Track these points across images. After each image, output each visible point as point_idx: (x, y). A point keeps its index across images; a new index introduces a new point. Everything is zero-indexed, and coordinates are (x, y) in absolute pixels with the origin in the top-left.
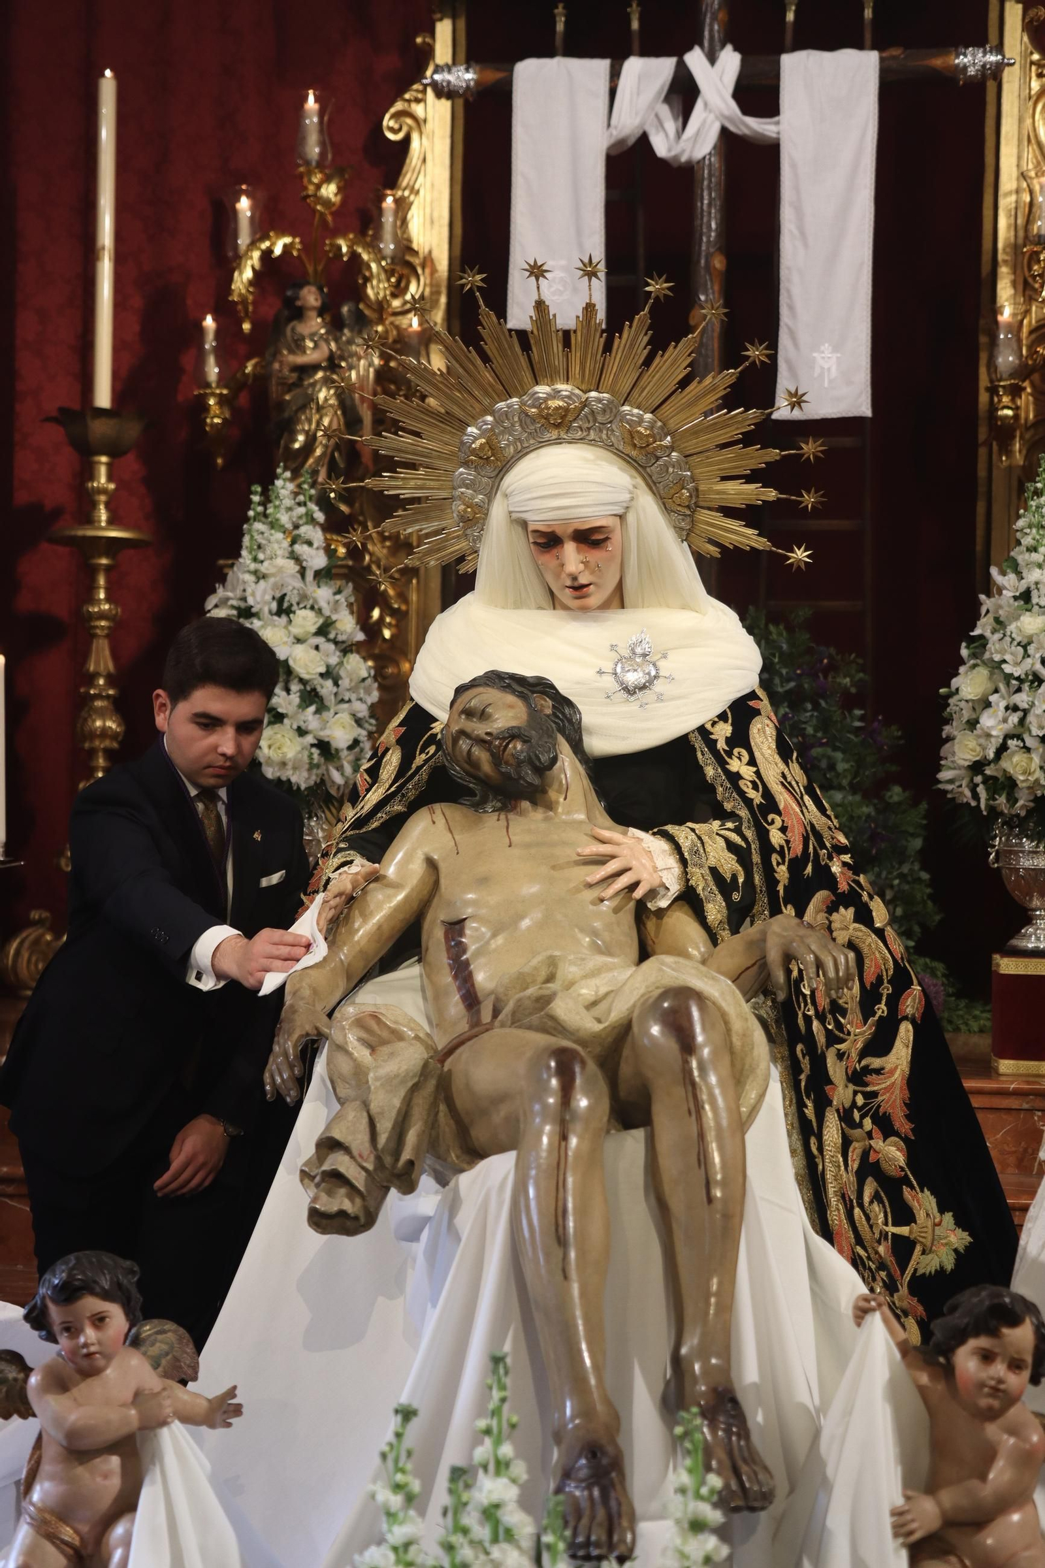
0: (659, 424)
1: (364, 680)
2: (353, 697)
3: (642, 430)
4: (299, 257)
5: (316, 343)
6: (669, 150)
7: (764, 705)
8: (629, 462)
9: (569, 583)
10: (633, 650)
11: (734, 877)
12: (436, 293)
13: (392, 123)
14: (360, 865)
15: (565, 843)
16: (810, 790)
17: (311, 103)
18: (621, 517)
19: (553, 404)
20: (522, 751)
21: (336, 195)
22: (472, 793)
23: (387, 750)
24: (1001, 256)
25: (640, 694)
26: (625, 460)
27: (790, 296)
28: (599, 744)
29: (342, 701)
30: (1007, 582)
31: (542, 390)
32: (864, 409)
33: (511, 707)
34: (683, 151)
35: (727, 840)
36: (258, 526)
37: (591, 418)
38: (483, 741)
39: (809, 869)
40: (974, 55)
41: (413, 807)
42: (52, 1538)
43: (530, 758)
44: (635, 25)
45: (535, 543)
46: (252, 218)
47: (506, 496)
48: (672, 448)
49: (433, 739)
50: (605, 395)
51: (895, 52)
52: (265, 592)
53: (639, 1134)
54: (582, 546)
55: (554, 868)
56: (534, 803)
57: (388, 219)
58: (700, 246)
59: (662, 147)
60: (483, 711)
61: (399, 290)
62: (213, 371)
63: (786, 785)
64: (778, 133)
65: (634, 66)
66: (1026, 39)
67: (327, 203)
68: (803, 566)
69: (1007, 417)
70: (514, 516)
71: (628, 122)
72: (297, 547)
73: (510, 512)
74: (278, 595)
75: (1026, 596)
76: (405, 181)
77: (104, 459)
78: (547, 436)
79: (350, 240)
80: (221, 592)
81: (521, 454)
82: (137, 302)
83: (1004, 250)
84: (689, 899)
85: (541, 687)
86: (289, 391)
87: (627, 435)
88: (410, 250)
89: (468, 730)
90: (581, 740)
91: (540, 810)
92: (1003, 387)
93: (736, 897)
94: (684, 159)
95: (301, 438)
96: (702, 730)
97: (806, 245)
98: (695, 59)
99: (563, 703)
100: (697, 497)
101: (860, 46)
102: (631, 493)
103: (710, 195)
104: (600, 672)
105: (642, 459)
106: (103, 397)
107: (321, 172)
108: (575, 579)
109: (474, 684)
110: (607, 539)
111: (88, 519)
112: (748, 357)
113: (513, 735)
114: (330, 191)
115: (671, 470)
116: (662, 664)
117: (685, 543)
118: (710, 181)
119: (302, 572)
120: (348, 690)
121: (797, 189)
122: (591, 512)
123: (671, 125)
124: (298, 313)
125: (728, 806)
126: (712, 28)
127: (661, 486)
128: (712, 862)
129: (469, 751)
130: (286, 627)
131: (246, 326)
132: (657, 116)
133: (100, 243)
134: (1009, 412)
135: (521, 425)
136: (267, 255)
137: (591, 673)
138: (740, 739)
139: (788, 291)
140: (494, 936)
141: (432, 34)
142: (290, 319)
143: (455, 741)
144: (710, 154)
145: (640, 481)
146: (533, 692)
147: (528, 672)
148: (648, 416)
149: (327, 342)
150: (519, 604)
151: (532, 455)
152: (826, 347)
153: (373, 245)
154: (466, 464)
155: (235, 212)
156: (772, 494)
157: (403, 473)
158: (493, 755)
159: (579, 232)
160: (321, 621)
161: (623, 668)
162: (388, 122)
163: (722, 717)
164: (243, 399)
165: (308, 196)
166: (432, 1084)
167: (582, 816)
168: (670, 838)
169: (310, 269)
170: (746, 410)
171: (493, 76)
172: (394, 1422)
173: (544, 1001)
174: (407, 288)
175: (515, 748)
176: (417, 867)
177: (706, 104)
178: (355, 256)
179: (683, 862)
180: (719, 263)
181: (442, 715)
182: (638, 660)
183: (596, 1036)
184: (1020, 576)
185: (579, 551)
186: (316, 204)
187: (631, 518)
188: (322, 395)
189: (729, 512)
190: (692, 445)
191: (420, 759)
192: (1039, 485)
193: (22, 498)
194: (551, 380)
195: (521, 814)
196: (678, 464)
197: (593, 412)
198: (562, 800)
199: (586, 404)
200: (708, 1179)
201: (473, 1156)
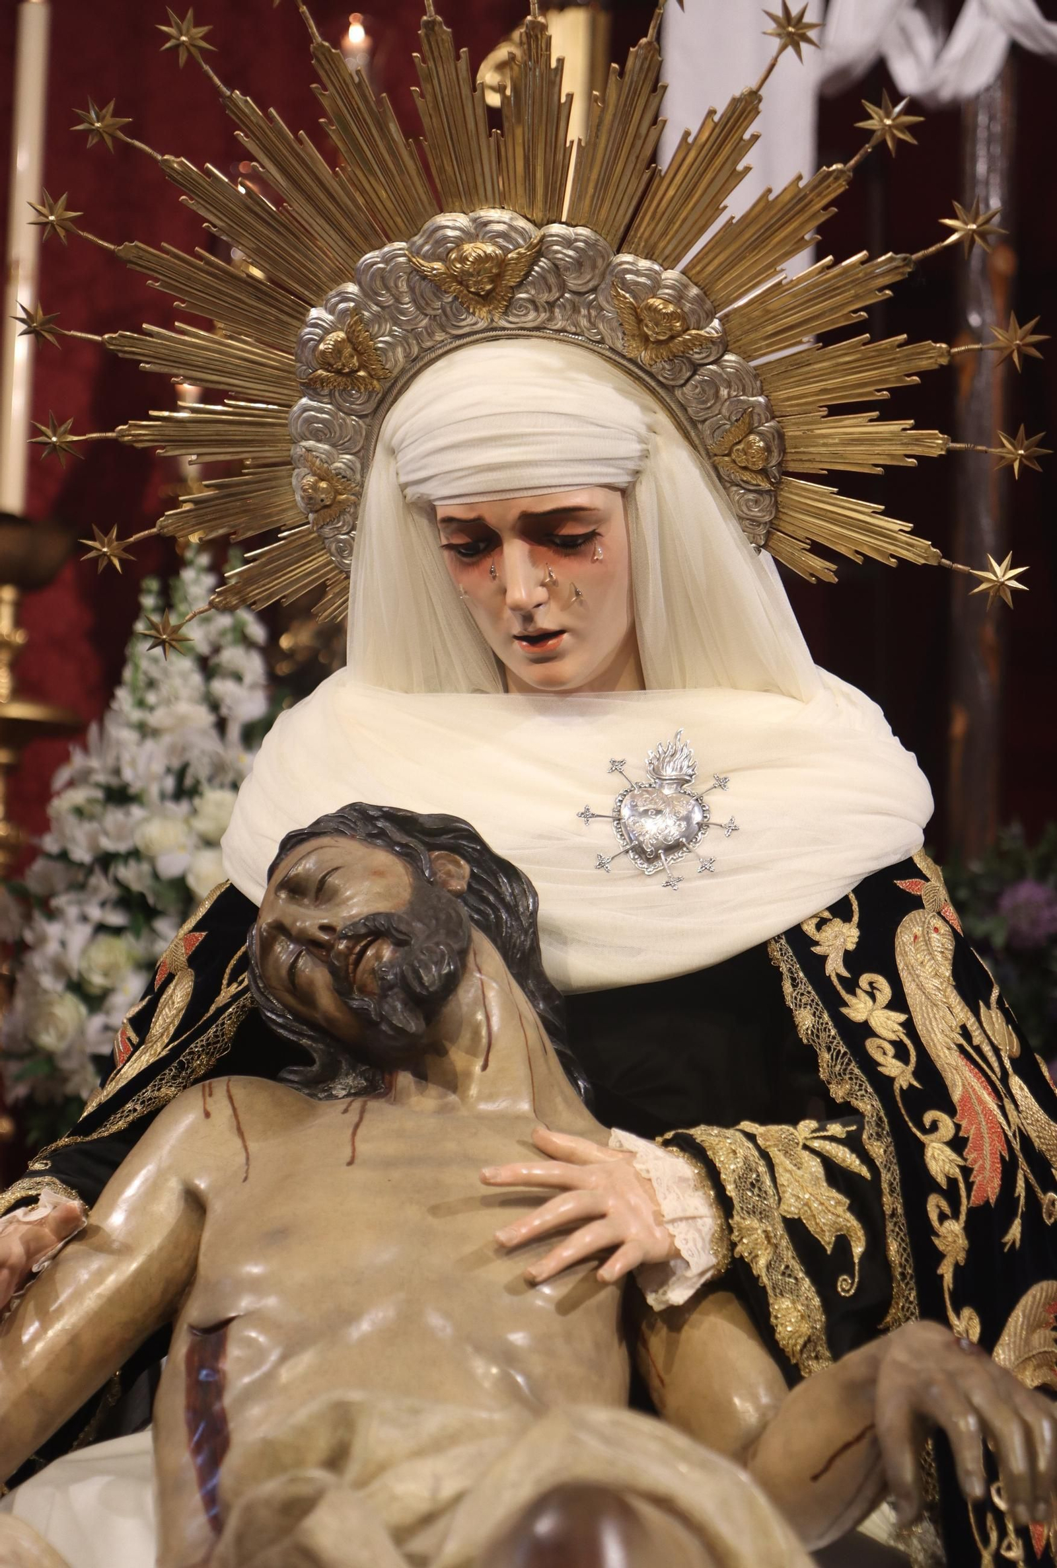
0: (694, 291)
3: (656, 302)
6: (923, 81)
7: (931, 886)
8: (638, 379)
9: (517, 629)
10: (656, 772)
11: (843, 1243)
16: (1026, 1067)
17: (355, 35)
18: (625, 492)
19: (472, 250)
20: (392, 964)
22: (304, 1058)
23: (170, 978)
25: (665, 861)
26: (629, 373)
31: (453, 222)
33: (378, 873)
34: (945, 84)
35: (828, 1164)
36: (150, 648)
37: (552, 280)
38: (317, 944)
39: (1015, 1232)
43: (403, 977)
45: (449, 547)
47: (392, 452)
48: (724, 345)
50: (581, 230)
54: (543, 549)
55: (435, 1210)
56: (422, 1076)
59: (907, 76)
60: (322, 881)
63: (969, 1052)
70: (408, 490)
71: (852, 38)
72: (215, 684)
73: (403, 487)
77: (8, 594)
78: (468, 322)
80: (78, 760)
81: (419, 364)
84: (738, 1285)
85: (449, 836)
87: (627, 317)
89: (287, 922)
90: (535, 950)
91: (433, 1090)
93: (846, 1286)
94: (946, 96)
96: (796, 936)
99: (495, 869)
100: (783, 451)
102: (642, 440)
104: (587, 815)
105: (663, 369)
106: (10, 496)
108: (528, 618)
109: (317, 830)
110: (592, 536)
113: (376, 930)
115: (724, 392)
116: (715, 800)
117: (766, 556)
119: (221, 725)
122: (558, 478)
123: (925, 43)
125: (838, 1092)
127: (706, 428)
128: (791, 1207)
129: (294, 965)
130: (187, 821)
132: (900, 28)
133: (11, 256)
135: (414, 301)
137: (564, 817)
138: (875, 955)
144: (989, 86)
145: (662, 419)
146: (431, 847)
148: (673, 276)
150: (436, 683)
151: (441, 365)
154: (312, 387)
156: (933, 443)
158: (334, 971)
161: (634, 807)
163: (840, 910)
167: (525, 1106)
168: (697, 1153)
170: (872, 255)
175: (378, 957)
176: (168, 1207)
179: (724, 1204)
180: (1002, 264)
182: (668, 791)
185: (534, 560)
187: (644, 494)
189: (850, 484)
191: (227, 992)
194: (468, 198)
195: (395, 1101)
196: (739, 380)
197: (556, 268)
198: (477, 1069)
199: (541, 249)
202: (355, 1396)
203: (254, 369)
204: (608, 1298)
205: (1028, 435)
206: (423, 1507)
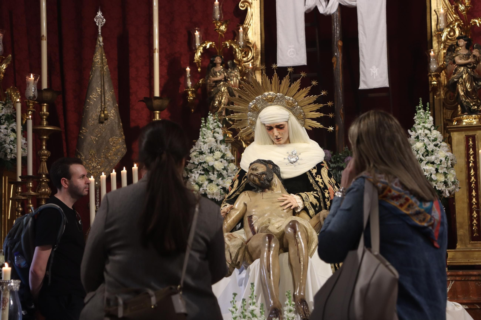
0: (294, 100)
1: (235, 170)
2: (232, 175)
3: (290, 101)
4: (214, 48)
5: (220, 73)
6: (324, 11)
7: (325, 165)
8: (288, 109)
9: (276, 138)
10: (292, 153)
11: (316, 204)
12: (257, 55)
13: (242, 5)
14: (229, 206)
15: (275, 198)
16: (336, 184)
17: (217, 2)
18: (287, 122)
19: (269, 96)
20: (265, 177)
21: (225, 29)
22: (255, 188)
23: (235, 180)
24: (433, 34)
25: (294, 163)
26: (287, 108)
27: (362, 52)
28: (285, 176)
29: (229, 176)
30: (413, 134)
31: (266, 93)
32: (387, 85)
33: (262, 167)
34: (328, 11)
35: (314, 196)
36: (204, 129)
37: (278, 99)
38: (256, 175)
41: (241, 193)
43: (267, 178)
45: (267, 129)
46: (200, 37)
47: (260, 118)
48: (298, 105)
49: (246, 177)
50: (281, 94)
52: (206, 147)
53: (287, 253)
54: (278, 129)
55: (273, 203)
56: (269, 189)
57: (241, 35)
58: (334, 39)
59: (321, 10)
60: (256, 168)
61: (246, 55)
62: (189, 83)
63: (330, 183)
64: (356, 4)
67: (222, 31)
68: (332, 131)
69: (434, 84)
70: (262, 123)
71: (311, 3)
72: (215, 134)
73: (261, 122)
74: (210, 148)
75: (417, 137)
76: (247, 22)
77: (158, 112)
78: (268, 104)
79: (229, 42)
80: (194, 148)
81: (263, 108)
82: (166, 63)
83: (434, 32)
84: (305, 209)
85: (270, 162)
86: (213, 88)
87: (287, 103)
88: (248, 42)
89: (253, 173)
90: (280, 174)
91: (270, 191)
92: (433, 75)
93: (317, 209)
94: (328, 13)
95: (217, 102)
96: (310, 171)
97: (366, 37)
99: (275, 166)
100: (305, 116)
102: (289, 116)
103: (336, 24)
104: (284, 159)
105: (291, 108)
106: (157, 94)
107: (220, 22)
108: (277, 137)
109: (254, 162)
110: (284, 127)
112: (313, 84)
113: (263, 173)
114: (223, 28)
115: (298, 110)
116: (299, 156)
117: (304, 127)
118: (336, 19)
119: (216, 141)
120: (230, 173)
121: (362, 20)
122: (280, 121)
123: (324, 4)
124: (215, 65)
125: (315, 188)
127: (296, 114)
128: (311, 201)
129: (253, 178)
130: (212, 156)
131: (199, 69)
133: (155, 48)
134: (435, 83)
135: (262, 102)
136: (205, 48)
137: (282, 159)
138: (319, 173)
139: (362, 51)
140: (259, 218)
142: (212, 67)
143: (250, 176)
144: (336, 11)
145: (291, 113)
146: (268, 164)
147: (266, 159)
148: (291, 98)
149: (224, 73)
150: (265, 144)
151: (265, 108)
152: (374, 67)
153: (237, 44)
154: (250, 111)
155: (195, 35)
156: (322, 115)
157: (235, 114)
158: (259, 178)
159: (297, 37)
160: (222, 154)
161: (290, 157)
162: (240, 4)
163: (314, 168)
164: (199, 91)
165: (217, 29)
166: (244, 247)
167: (280, 192)
168: (300, 196)
169: (218, 51)
170: (314, 96)
172: (233, 296)
173: (267, 227)
174: (248, 54)
175: (263, 176)
176: (242, 206)
178: (231, 47)
179: (303, 201)
180: (340, 43)
181: (247, 171)
182: (294, 155)
183: (278, 233)
184: (416, 132)
185: (277, 130)
186: (219, 32)
187: (289, 122)
188: (223, 89)
189: (313, 119)
190: (302, 104)
191: (243, 182)
192: (420, 107)
193: (133, 125)
194: (268, 91)
195: (266, 192)
197: (278, 98)
198: (275, 188)
199: (276, 96)
200: (300, 259)
201: (252, 261)
202: (270, 218)
203: (244, 110)
204: (292, 211)
205: (332, 113)
206: (278, 227)
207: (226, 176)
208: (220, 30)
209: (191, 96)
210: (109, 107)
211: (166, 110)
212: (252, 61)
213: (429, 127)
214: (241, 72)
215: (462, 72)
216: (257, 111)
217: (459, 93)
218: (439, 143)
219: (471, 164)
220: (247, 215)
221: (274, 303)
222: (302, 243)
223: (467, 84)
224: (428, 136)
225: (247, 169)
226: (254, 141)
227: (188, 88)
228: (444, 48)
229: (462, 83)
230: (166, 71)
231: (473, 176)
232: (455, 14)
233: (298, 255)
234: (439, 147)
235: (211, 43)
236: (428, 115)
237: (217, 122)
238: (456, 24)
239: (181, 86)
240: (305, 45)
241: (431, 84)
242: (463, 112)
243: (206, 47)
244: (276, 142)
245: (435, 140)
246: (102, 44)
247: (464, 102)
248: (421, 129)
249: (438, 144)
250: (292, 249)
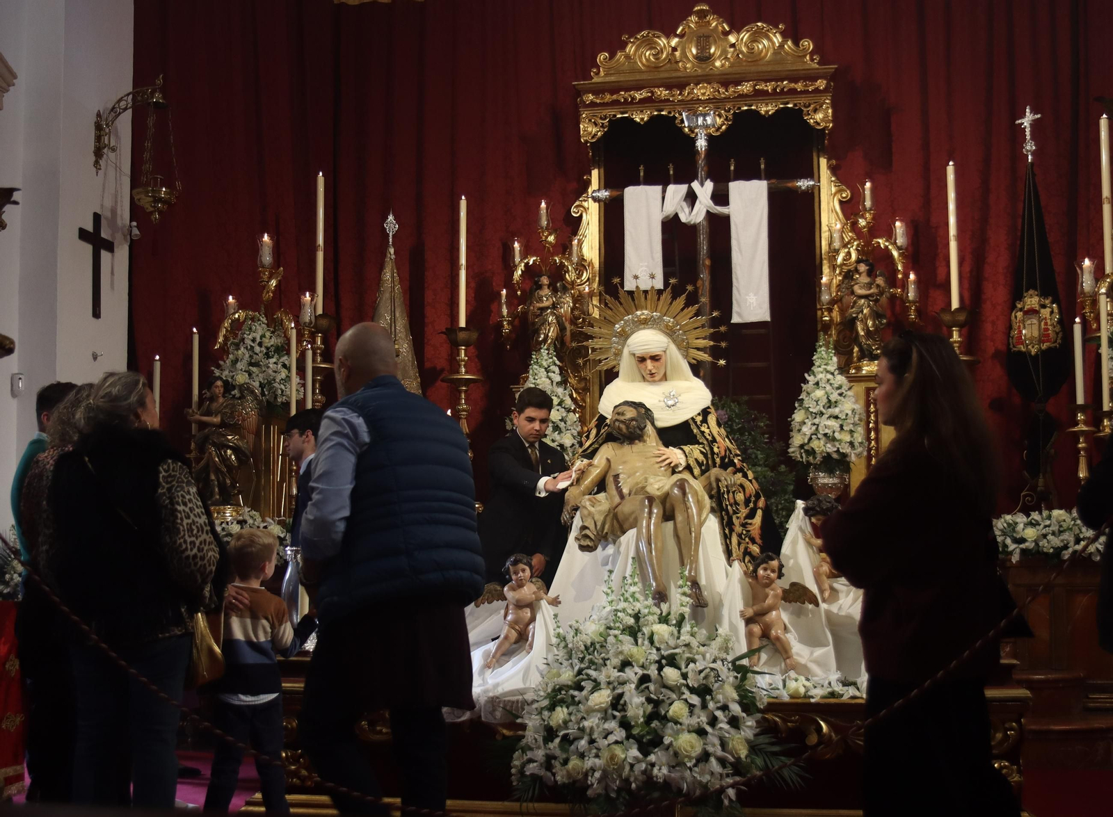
0: (675, 322)
1: (575, 422)
2: (572, 428)
3: (670, 324)
4: (539, 265)
5: (547, 298)
6: (687, 219)
7: (712, 410)
9: (649, 373)
10: (670, 394)
11: (703, 462)
12: (594, 276)
13: (575, 210)
14: (586, 461)
15: (650, 452)
16: (727, 437)
17: (543, 205)
18: (665, 352)
19: (642, 317)
20: (635, 424)
21: (553, 240)
22: (620, 439)
23: (592, 429)
24: (823, 257)
25: (672, 408)
26: (665, 334)
27: (736, 275)
28: (660, 424)
29: (568, 430)
30: (811, 379)
31: (639, 313)
32: (767, 318)
33: (631, 411)
34: (692, 220)
35: (700, 450)
36: (535, 367)
37: (654, 321)
38: (623, 422)
39: (727, 460)
40: (803, 182)
41: (601, 445)
42: (513, 628)
43: (638, 426)
44: (671, 172)
45: (638, 361)
46: (520, 251)
47: (628, 346)
48: (680, 330)
49: (606, 424)
50: (658, 314)
51: (773, 181)
53: (672, 522)
55: (646, 458)
56: (640, 441)
57: (575, 248)
58: (700, 256)
60: (623, 413)
61: (579, 276)
62: (505, 311)
63: (719, 435)
64: (729, 212)
65: (671, 188)
66: (828, 172)
67: (550, 243)
68: (723, 366)
69: (826, 320)
70: (631, 352)
71: (670, 209)
72: (549, 374)
75: (817, 384)
76: (581, 232)
77: (463, 348)
78: (641, 327)
79: (560, 257)
81: (633, 333)
82: (473, 285)
83: (825, 254)
84: (688, 468)
85: (641, 405)
86: (537, 318)
87: (665, 326)
88: (583, 259)
89: (617, 419)
90: (654, 422)
91: (641, 443)
92: (824, 308)
93: (703, 468)
94: (692, 223)
95: (542, 336)
96: (693, 419)
97: (741, 254)
98: (695, 185)
99: (648, 410)
100: (688, 345)
101: (759, 178)
102: (667, 344)
103: (703, 236)
104: (660, 401)
105: (670, 333)
106: (462, 323)
107: (548, 231)
108: (650, 371)
109: (620, 405)
110: (660, 358)
111: (458, 372)
113: (632, 419)
114: (551, 239)
115: (680, 336)
116: (679, 398)
117: (686, 360)
118: (703, 231)
119: (552, 383)
121: (737, 234)
122: (655, 350)
123: (687, 210)
124: (540, 287)
125: (701, 441)
126: (701, 173)
127: (677, 341)
128: (696, 457)
129: (619, 425)
131: (519, 293)
132: (681, 206)
133: (461, 263)
134: (827, 319)
135: (632, 324)
136: (527, 265)
137: (656, 401)
138: (705, 421)
139: (735, 272)
140: (629, 478)
141: (591, 176)
142: (536, 290)
143: (614, 424)
145: (670, 340)
146: (638, 407)
147: (637, 400)
148: (672, 320)
149: (551, 297)
150: (633, 381)
151: (636, 333)
152: (751, 294)
153: (569, 259)
154: (615, 336)
155: (513, 248)
156: (712, 343)
157: (595, 340)
158: (626, 426)
159: (652, 253)
160: (559, 400)
161: (667, 400)
162: (573, 209)
163: (699, 414)
164: (517, 322)
165: (542, 241)
166: (612, 515)
167: (655, 444)
168: (682, 449)
169: (544, 269)
170: (702, 317)
171: (616, 193)
172: (608, 574)
173: (643, 488)
174: (582, 274)
175: (633, 423)
176: (604, 462)
177: (700, 202)
178: (561, 263)
179: (686, 456)
180: (708, 262)
181: (609, 417)
182: (672, 397)
183: (659, 495)
184: (815, 376)
185: (652, 362)
186: (546, 244)
187: (668, 352)
188: (550, 319)
190: (686, 328)
191: (602, 431)
192: (821, 344)
193: (428, 365)
194: (641, 310)
195: (636, 445)
196: (682, 335)
197: (654, 319)
198: (648, 440)
199: (652, 317)
200: (690, 529)
201: (624, 532)
202: (645, 477)
203: (607, 334)
204: (671, 469)
207: (563, 430)
208: (548, 241)
209: (506, 328)
210: (400, 340)
211: (472, 347)
212: (588, 283)
213: (832, 371)
214: (573, 296)
215: (863, 305)
216: (624, 336)
217: (857, 333)
218: (844, 391)
219: (871, 425)
220: (611, 473)
221: (657, 586)
222: (694, 508)
223: (868, 321)
224: (831, 382)
225: (608, 414)
226: (618, 377)
227: (503, 317)
228: (840, 273)
229: (862, 320)
230: (473, 295)
231: (872, 440)
232: (851, 232)
233: (689, 524)
234: (844, 397)
235: (535, 258)
236: (831, 355)
237: (552, 358)
238: (855, 243)
239: (492, 314)
240: (662, 263)
241: (822, 321)
242: (860, 359)
243: (528, 263)
244: (649, 378)
245: (839, 388)
246: (393, 257)
247: (865, 344)
248: (822, 373)
249: (843, 393)
250: (679, 518)
